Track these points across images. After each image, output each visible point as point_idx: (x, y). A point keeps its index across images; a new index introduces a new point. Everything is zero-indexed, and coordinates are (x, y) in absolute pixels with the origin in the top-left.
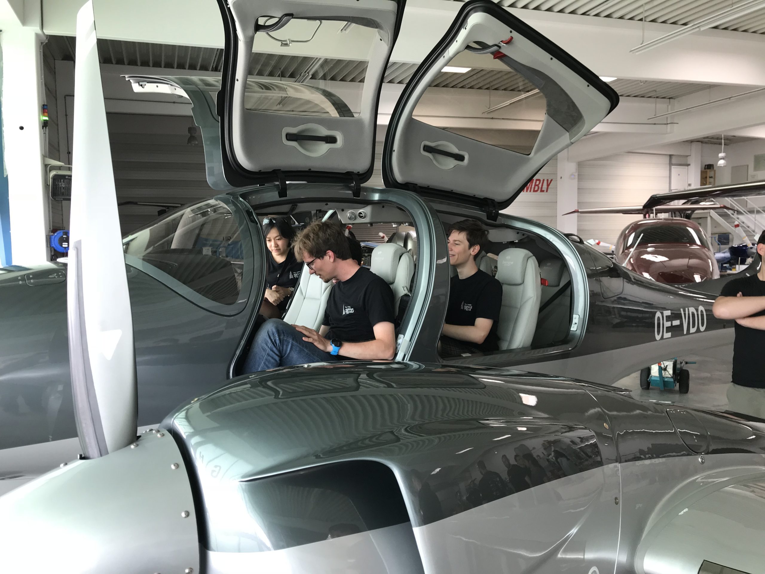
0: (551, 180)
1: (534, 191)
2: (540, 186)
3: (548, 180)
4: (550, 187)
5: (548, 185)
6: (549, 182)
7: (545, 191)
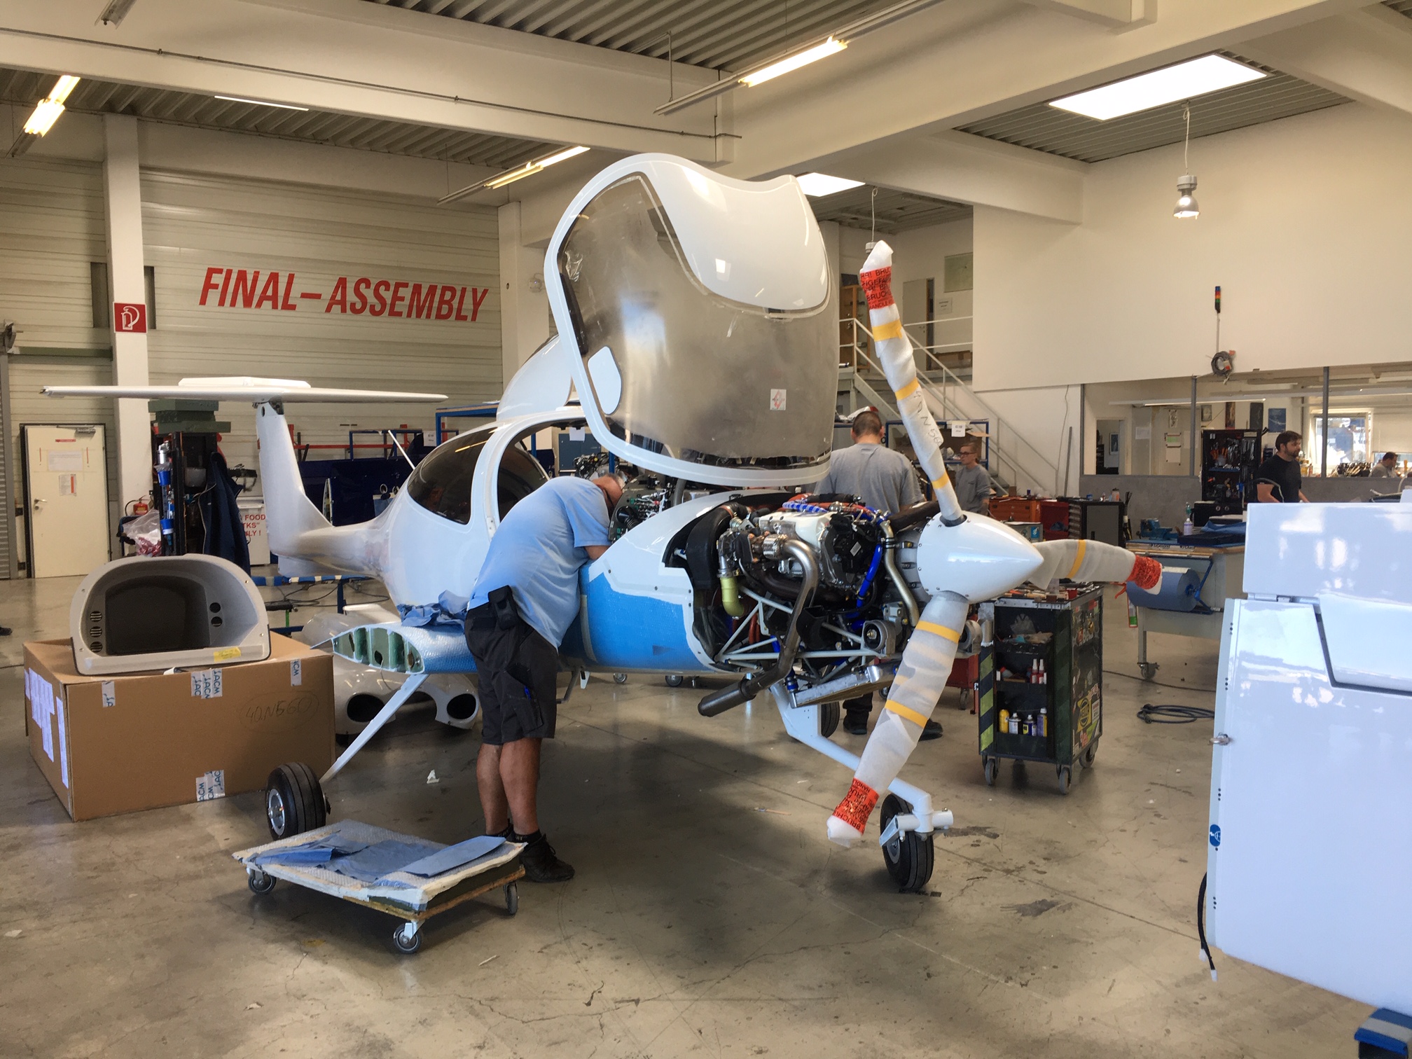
0: (485, 292)
1: (439, 316)
2: (455, 303)
3: (475, 291)
4: (480, 308)
5: (477, 304)
6: (479, 295)
7: (469, 318)
